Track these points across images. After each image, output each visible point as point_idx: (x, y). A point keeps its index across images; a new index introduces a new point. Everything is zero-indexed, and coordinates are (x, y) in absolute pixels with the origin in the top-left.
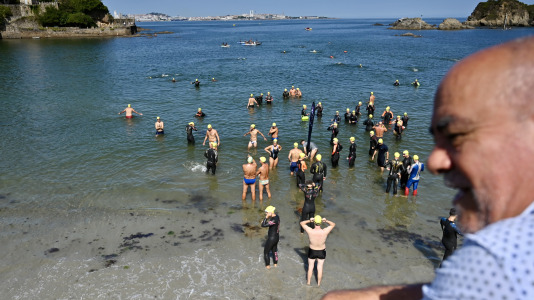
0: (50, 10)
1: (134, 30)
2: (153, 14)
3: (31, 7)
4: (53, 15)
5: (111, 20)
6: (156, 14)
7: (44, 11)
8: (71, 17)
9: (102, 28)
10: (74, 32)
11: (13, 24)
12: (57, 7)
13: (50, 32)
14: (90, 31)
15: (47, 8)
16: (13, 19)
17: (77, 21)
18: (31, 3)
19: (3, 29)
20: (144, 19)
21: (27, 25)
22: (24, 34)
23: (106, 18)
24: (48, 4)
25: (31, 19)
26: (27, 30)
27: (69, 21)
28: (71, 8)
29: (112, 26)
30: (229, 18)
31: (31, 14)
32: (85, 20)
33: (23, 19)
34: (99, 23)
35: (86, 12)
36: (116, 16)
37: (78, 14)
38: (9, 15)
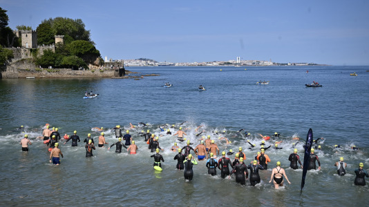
0: (47, 53)
1: (122, 72)
2: (141, 59)
3: (31, 50)
4: (49, 58)
5: (102, 63)
6: (144, 60)
7: (42, 54)
8: (66, 60)
9: (92, 70)
10: (67, 73)
11: (13, 66)
12: (54, 51)
13: (45, 73)
14: (81, 73)
15: (45, 52)
16: (14, 61)
17: (70, 63)
18: (31, 47)
19: (4, 69)
20: (133, 64)
21: (25, 66)
22: (21, 75)
23: (97, 61)
24: (46, 48)
25: (29, 61)
26: (25, 70)
27: (63, 63)
28: (67, 51)
29: (102, 68)
30: (215, 64)
31: (30, 56)
32: (78, 62)
33: (23, 60)
34: (90, 66)
35: (79, 55)
36: (106, 60)
37: (72, 57)
38: (10, 57)
